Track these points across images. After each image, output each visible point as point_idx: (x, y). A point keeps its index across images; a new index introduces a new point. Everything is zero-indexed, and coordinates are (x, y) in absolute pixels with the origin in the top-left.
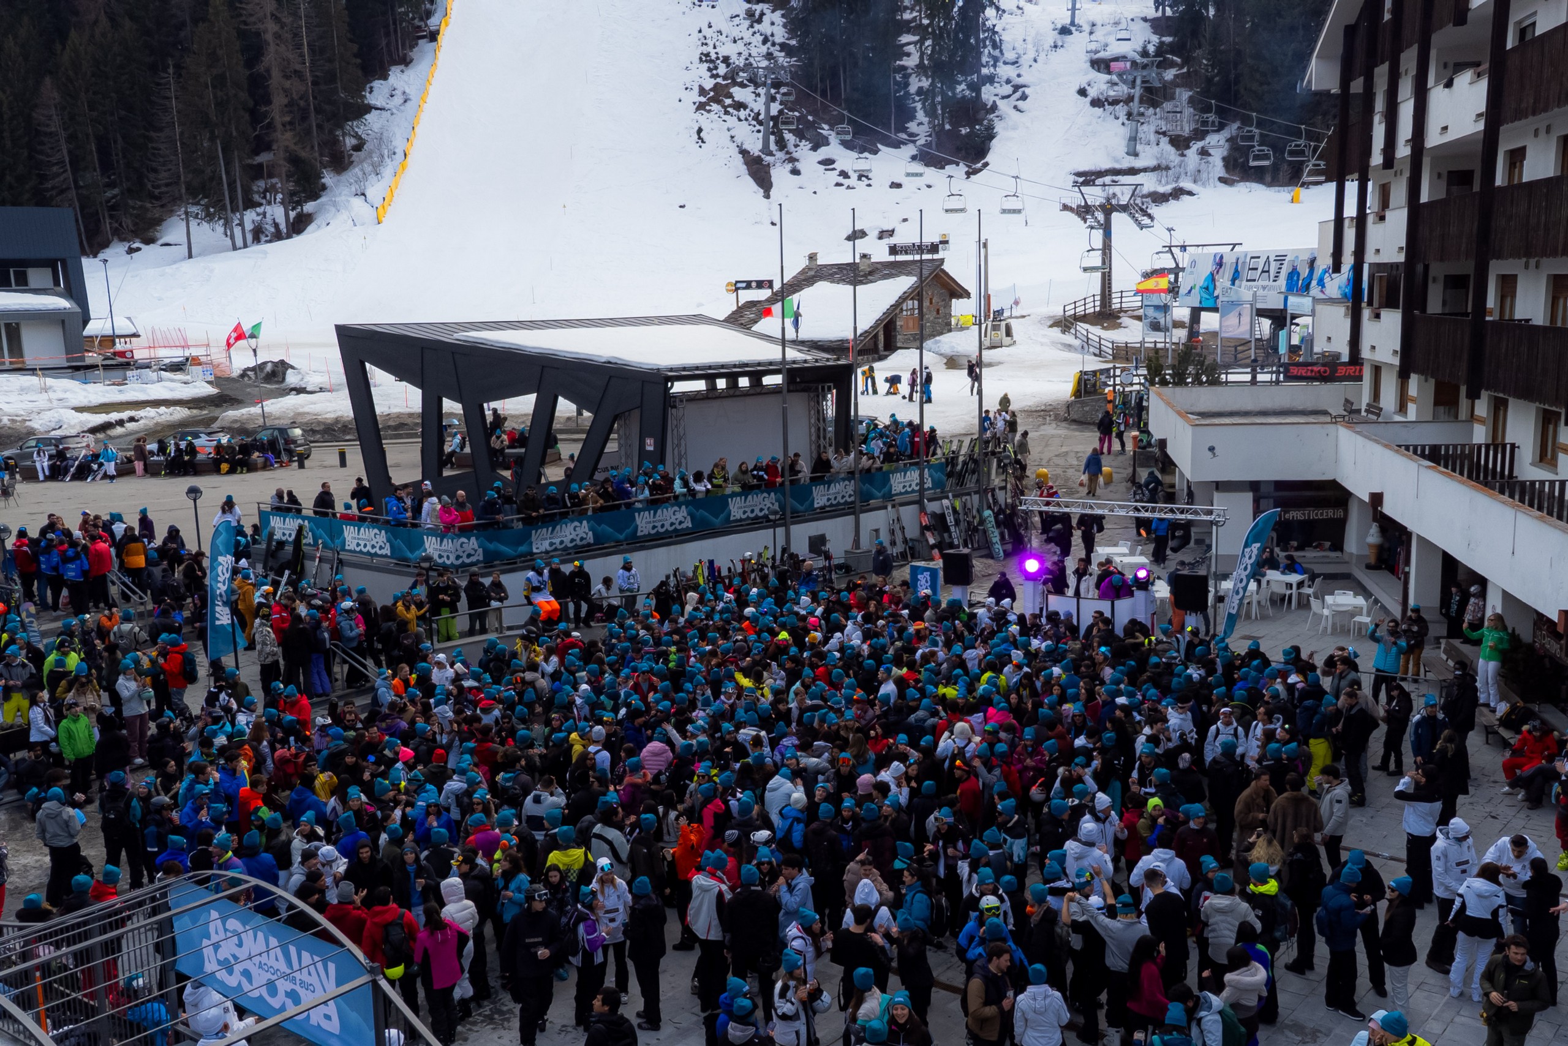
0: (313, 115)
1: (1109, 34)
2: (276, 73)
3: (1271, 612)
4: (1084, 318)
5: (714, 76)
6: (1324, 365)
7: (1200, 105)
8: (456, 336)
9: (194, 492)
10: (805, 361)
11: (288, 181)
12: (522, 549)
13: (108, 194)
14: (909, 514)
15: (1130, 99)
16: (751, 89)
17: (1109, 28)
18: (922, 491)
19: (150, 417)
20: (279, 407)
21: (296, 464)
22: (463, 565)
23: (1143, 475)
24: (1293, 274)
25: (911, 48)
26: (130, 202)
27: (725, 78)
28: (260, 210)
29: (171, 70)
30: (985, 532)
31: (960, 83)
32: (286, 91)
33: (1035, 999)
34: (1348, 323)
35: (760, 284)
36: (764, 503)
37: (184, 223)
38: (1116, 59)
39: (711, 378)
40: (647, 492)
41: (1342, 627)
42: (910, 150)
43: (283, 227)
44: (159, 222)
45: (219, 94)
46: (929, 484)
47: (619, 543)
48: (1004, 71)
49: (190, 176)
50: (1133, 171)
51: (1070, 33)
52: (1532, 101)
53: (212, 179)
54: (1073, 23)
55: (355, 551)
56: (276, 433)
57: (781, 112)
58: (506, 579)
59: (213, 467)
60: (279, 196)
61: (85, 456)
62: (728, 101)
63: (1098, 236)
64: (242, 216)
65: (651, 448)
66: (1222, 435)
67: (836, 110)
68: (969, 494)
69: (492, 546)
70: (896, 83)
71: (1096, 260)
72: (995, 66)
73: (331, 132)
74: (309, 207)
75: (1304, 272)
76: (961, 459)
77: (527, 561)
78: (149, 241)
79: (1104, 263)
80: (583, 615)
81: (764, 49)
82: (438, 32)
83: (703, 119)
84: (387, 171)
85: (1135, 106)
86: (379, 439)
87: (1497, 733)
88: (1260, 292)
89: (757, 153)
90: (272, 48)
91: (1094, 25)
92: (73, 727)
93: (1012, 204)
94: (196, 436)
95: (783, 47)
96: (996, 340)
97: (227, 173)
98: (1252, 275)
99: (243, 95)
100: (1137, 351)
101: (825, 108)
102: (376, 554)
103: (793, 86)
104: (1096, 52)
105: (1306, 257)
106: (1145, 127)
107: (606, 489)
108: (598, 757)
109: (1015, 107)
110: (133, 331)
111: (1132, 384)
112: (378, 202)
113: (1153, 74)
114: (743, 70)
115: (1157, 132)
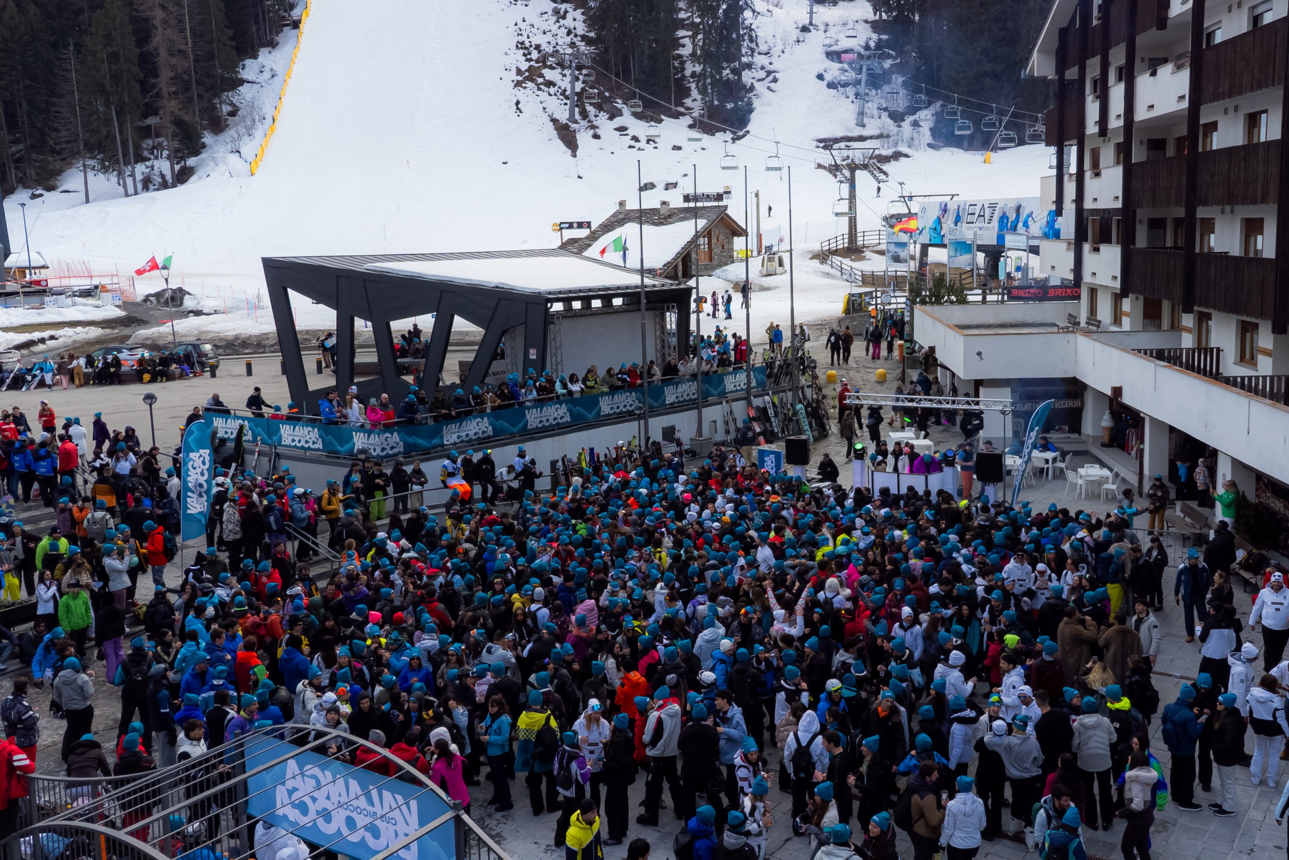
0: (194, 86)
1: (839, 32)
2: (163, 53)
3: (1034, 481)
4: (836, 252)
5: (527, 60)
6: (1038, 288)
7: (913, 87)
8: (366, 266)
9: (150, 399)
10: (654, 286)
11: (173, 140)
12: (436, 441)
13: (14, 149)
14: (739, 408)
15: (858, 82)
16: (559, 70)
17: (839, 28)
18: (748, 389)
19: (68, 335)
20: (186, 327)
21: (209, 374)
22: (388, 456)
23: (914, 375)
24: (1003, 218)
25: (686, 41)
26: (34, 156)
27: (537, 61)
28: (148, 163)
29: (71, 48)
30: (798, 421)
31: (724, 69)
32: (173, 68)
33: (965, 804)
34: (1071, 255)
35: (580, 225)
36: (627, 401)
37: (82, 174)
38: (846, 51)
39: (567, 301)
40: (535, 393)
41: (1093, 492)
42: (687, 120)
43: (169, 177)
44: (60, 172)
45: (114, 67)
46: (754, 384)
47: (513, 435)
48: (759, 60)
49: (88, 135)
50: (862, 139)
51: (809, 31)
52: (1227, 87)
53: (107, 137)
54: (811, 23)
55: (290, 446)
56: (190, 348)
57: (583, 89)
58: (424, 467)
59: (136, 377)
60: (165, 153)
61: (20, 369)
62: (540, 80)
63: (846, 187)
64: (133, 168)
65: (534, 357)
66: (988, 343)
67: (629, 87)
68: (784, 391)
69: (410, 440)
70: (675, 68)
71: (844, 207)
72: (752, 56)
73: (210, 100)
74: (191, 162)
75: (1012, 216)
76: (778, 363)
77: (441, 451)
78: (51, 188)
79: (850, 209)
80: (489, 495)
81: (568, 40)
82: (299, 21)
83: (520, 94)
84: (258, 133)
85: (862, 89)
86: (299, 350)
87: (1238, 574)
88: (979, 232)
89: (565, 122)
90: (160, 31)
91: (827, 25)
92: (72, 603)
93: (774, 163)
94: (120, 351)
95: (584, 38)
96: (771, 269)
97: (121, 132)
98: (970, 219)
99: (135, 70)
100: (883, 278)
101: (619, 87)
102: (309, 449)
103: (593, 68)
104: (830, 46)
105: (1014, 205)
106: (869, 104)
107: (503, 391)
108: (539, 614)
109: (769, 88)
110: (42, 263)
111: (890, 304)
112: (251, 158)
113: (875, 64)
114: (552, 56)
115: (879, 108)
